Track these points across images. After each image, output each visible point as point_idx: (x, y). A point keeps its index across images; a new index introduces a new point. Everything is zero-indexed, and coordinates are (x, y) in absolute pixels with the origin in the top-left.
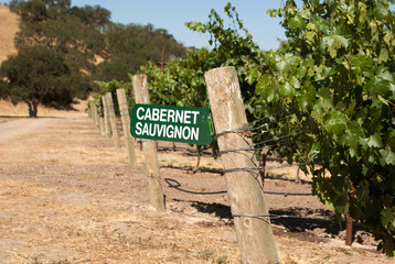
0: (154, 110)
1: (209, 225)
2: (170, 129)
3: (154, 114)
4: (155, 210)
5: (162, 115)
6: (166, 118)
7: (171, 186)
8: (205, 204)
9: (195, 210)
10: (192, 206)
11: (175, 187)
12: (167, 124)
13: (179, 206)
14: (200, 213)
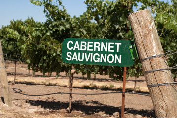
0: (82, 43)
1: (41, 113)
2: (97, 56)
3: (82, 46)
4: (8, 106)
5: (89, 46)
6: (93, 48)
7: (16, 92)
8: (33, 101)
9: (28, 105)
10: (26, 102)
11: (19, 93)
12: (94, 52)
13: (19, 103)
14: (32, 106)
